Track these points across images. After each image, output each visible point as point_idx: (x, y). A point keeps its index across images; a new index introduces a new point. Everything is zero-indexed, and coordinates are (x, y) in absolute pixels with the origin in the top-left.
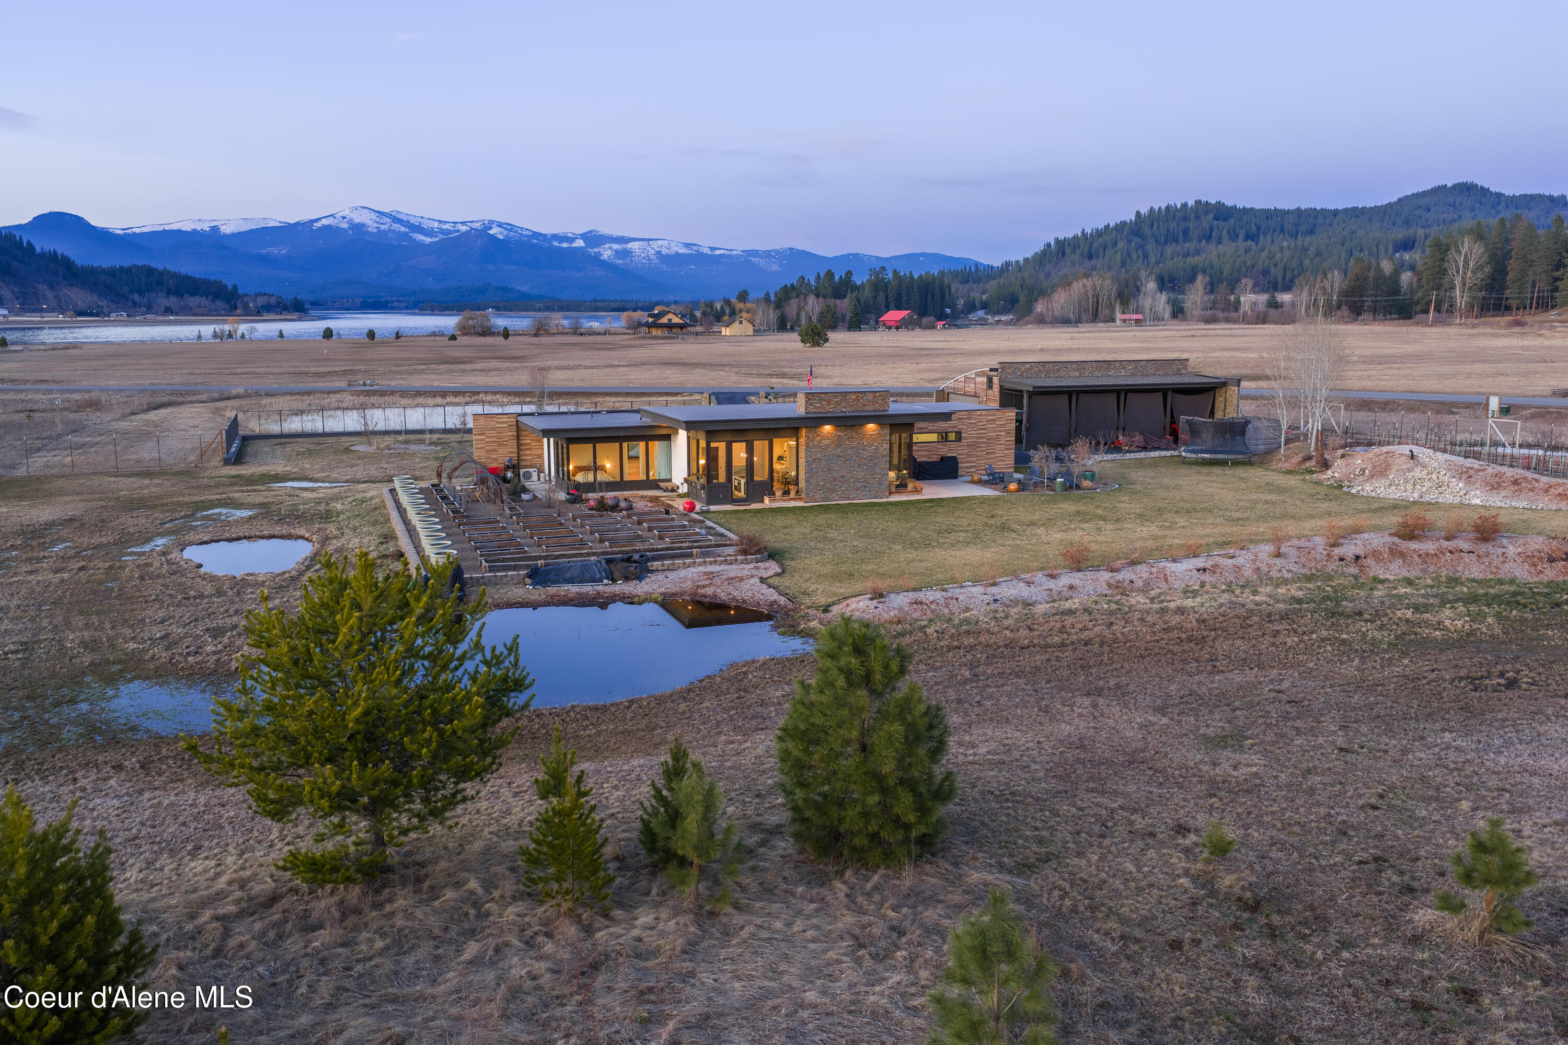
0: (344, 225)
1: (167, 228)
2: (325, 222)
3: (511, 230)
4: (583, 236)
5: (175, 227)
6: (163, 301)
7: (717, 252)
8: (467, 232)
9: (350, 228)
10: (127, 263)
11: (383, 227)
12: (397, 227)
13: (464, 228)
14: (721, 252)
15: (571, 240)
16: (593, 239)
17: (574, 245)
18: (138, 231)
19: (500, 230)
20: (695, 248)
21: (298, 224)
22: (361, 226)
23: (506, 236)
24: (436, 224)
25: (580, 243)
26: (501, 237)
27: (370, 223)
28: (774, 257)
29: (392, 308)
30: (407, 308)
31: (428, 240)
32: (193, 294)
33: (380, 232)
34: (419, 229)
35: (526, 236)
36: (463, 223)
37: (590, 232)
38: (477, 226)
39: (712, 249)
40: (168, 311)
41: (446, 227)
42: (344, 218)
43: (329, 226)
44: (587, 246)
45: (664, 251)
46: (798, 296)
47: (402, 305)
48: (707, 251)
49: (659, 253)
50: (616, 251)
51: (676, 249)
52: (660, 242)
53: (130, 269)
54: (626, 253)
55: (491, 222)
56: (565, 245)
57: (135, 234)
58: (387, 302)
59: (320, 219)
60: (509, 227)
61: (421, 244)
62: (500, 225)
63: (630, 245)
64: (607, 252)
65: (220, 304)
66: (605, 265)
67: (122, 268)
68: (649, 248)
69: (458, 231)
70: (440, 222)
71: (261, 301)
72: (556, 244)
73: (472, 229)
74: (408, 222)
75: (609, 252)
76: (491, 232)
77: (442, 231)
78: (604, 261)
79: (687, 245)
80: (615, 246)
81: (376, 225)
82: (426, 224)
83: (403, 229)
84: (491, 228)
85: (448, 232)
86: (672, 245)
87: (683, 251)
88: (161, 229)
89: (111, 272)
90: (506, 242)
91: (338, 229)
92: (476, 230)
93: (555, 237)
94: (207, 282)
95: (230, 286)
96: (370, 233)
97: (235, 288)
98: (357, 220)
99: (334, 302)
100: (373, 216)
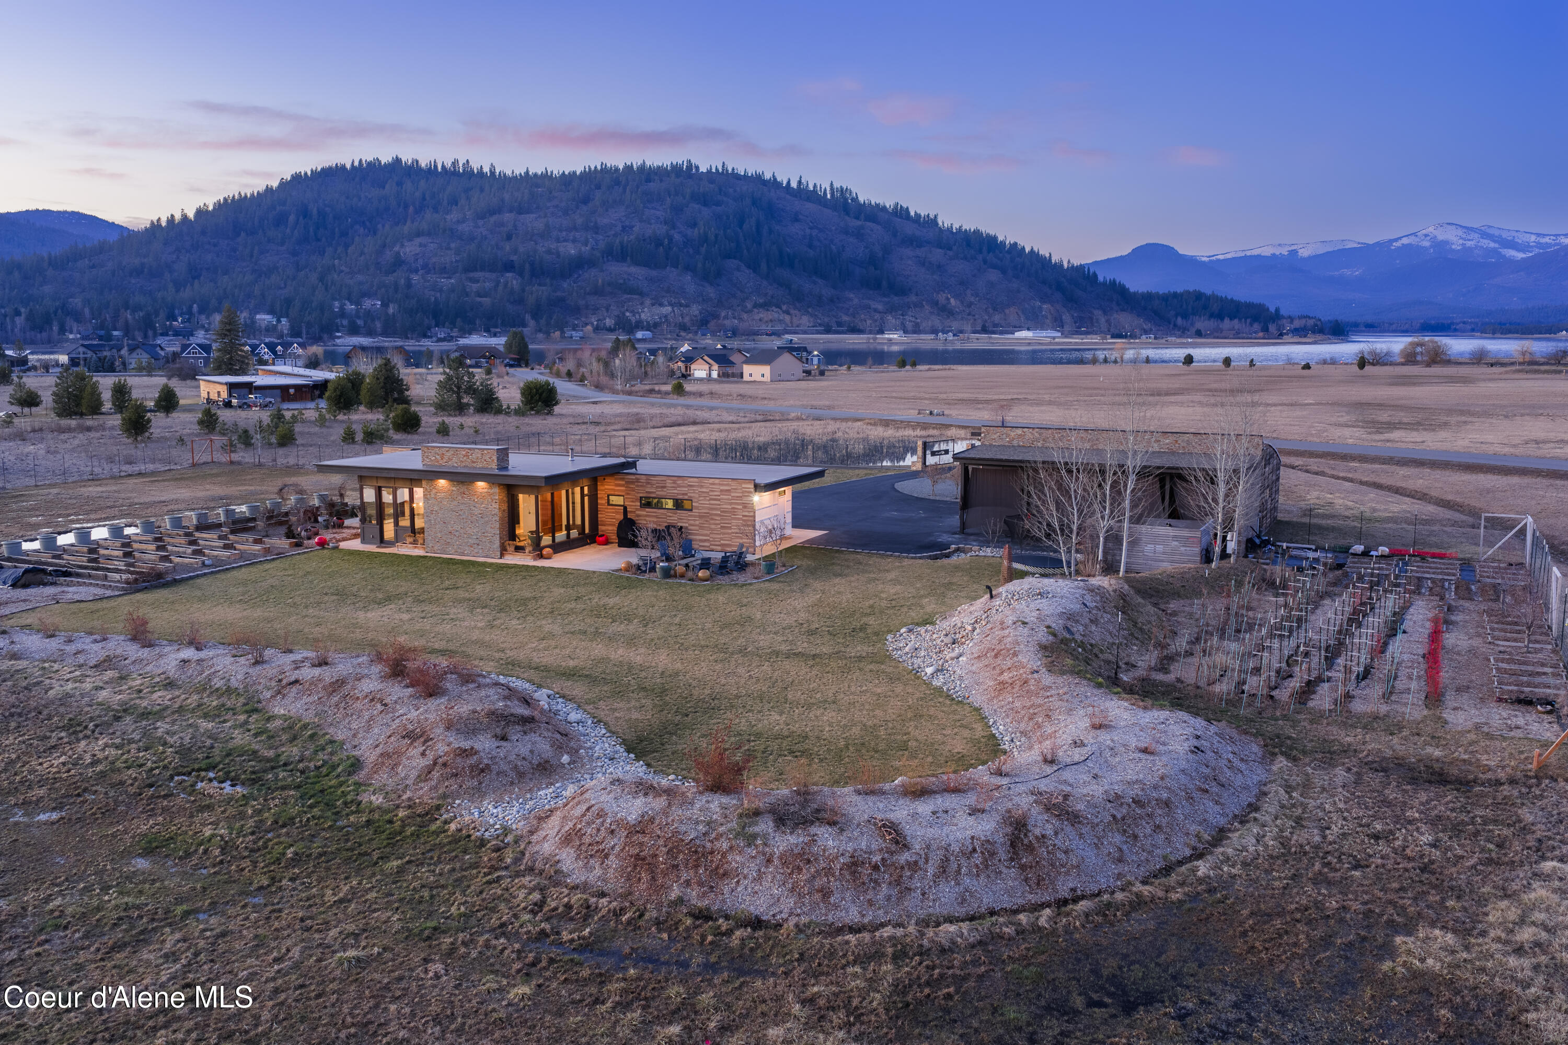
0: (1426, 244)
1: (1248, 253)
2: (1405, 241)
5: (1256, 252)
6: (1201, 324)
9: (1431, 246)
10: (1179, 290)
11: (1469, 244)
12: (1485, 242)
18: (1221, 257)
21: (1376, 244)
22: (1446, 242)
24: (1534, 238)
27: (1455, 239)
30: (1473, 330)
31: (1520, 256)
32: (1232, 318)
33: (1465, 249)
34: (1512, 244)
40: (1199, 334)
41: (1545, 240)
42: (1426, 235)
43: (1410, 245)
47: (1468, 327)
53: (1182, 295)
57: (1218, 260)
58: (1452, 323)
59: (1400, 238)
61: (1510, 261)
65: (1256, 326)
70: (1539, 235)
71: (1297, 324)
74: (1499, 236)
77: (1540, 245)
81: (1461, 242)
82: (1522, 239)
83: (1491, 245)
85: (1547, 246)
88: (1242, 254)
91: (1419, 248)
94: (1250, 306)
95: (1272, 309)
96: (1454, 250)
97: (1277, 310)
98: (1441, 237)
99: (1391, 324)
100: (1460, 232)
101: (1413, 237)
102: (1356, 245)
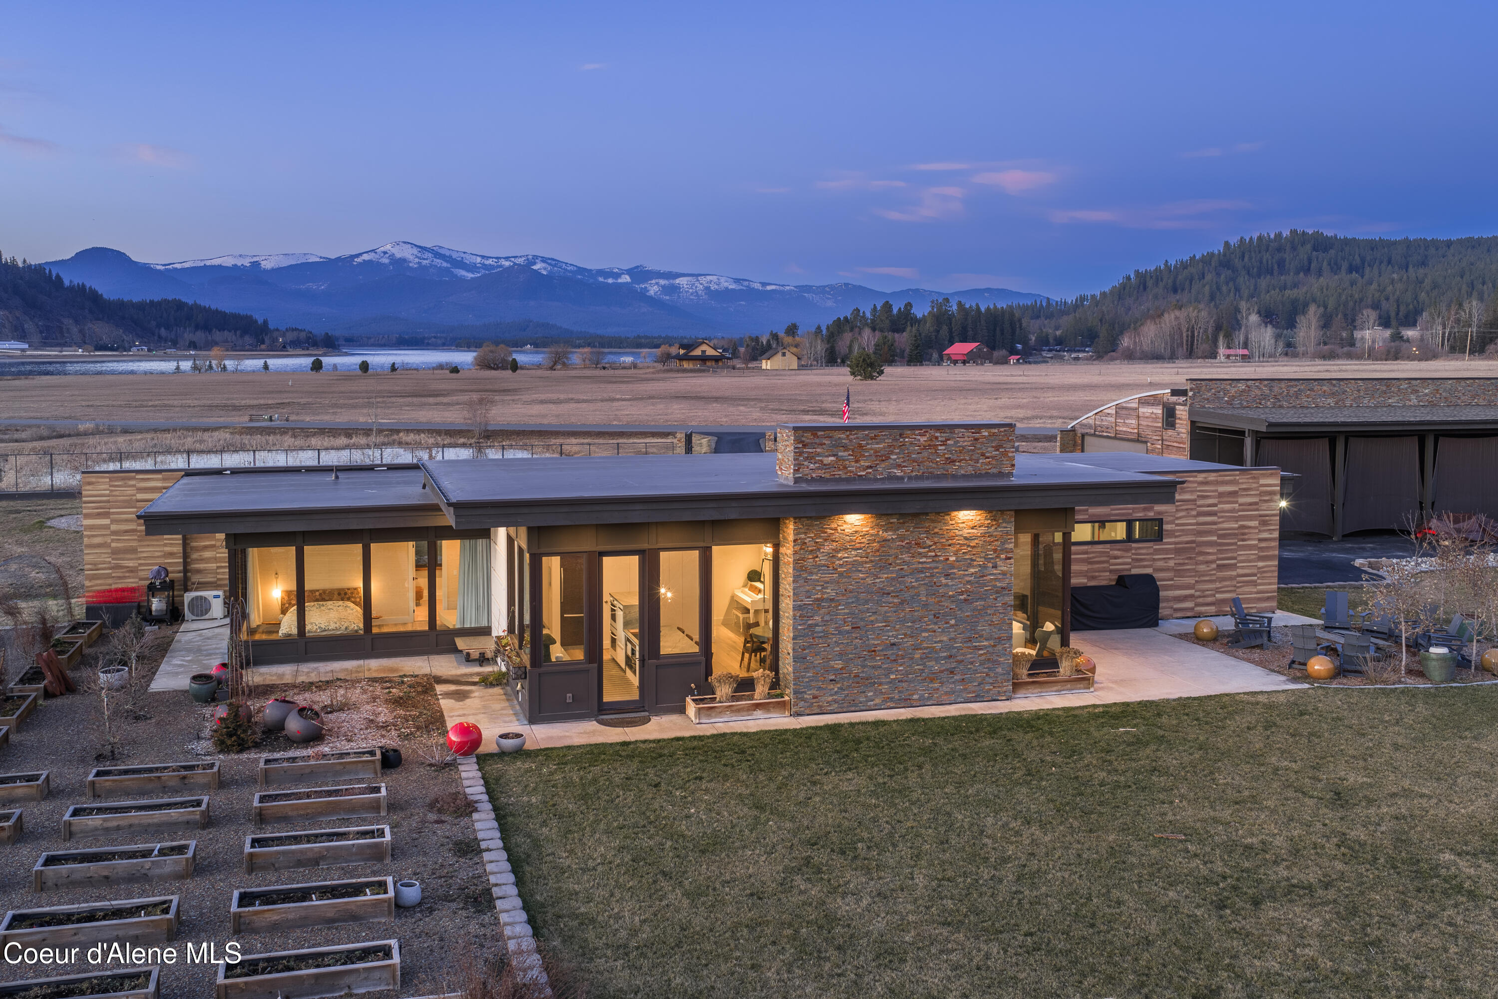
0: (385, 261)
1: (208, 263)
2: (366, 257)
3: (555, 266)
4: (629, 272)
5: (215, 262)
7: (769, 288)
8: (510, 267)
9: (390, 263)
10: (157, 298)
11: (424, 263)
12: (438, 262)
13: (507, 264)
14: (773, 287)
15: (617, 276)
16: (640, 274)
17: (620, 281)
18: (178, 266)
19: (544, 265)
20: (746, 283)
21: (339, 259)
22: (403, 260)
23: (550, 272)
24: (479, 259)
25: (626, 279)
26: (545, 273)
27: (411, 258)
28: (829, 293)
29: (428, 344)
30: (444, 344)
31: (470, 275)
32: (221, 329)
33: (421, 268)
34: (461, 264)
35: (571, 271)
36: (507, 258)
37: (637, 267)
38: (520, 261)
39: (764, 284)
41: (490, 262)
42: (385, 253)
43: (370, 261)
44: (632, 282)
45: (713, 287)
46: (852, 330)
47: (439, 342)
48: (757, 286)
49: (707, 289)
50: (663, 287)
51: (726, 284)
52: (709, 278)
53: (159, 303)
54: (674, 289)
55: (535, 257)
56: (610, 281)
57: (176, 269)
58: (426, 340)
59: (361, 254)
60: (553, 262)
61: (462, 280)
62: (544, 260)
63: (677, 281)
64: (653, 289)
65: (250, 337)
66: (653, 301)
67: (152, 302)
68: (697, 284)
69: (501, 266)
70: (483, 257)
71: (289, 335)
72: (601, 279)
73: (515, 264)
74: (450, 257)
75: (656, 288)
76: (535, 267)
77: (485, 267)
78: (651, 297)
79: (737, 281)
80: (662, 282)
81: (417, 260)
82: (469, 259)
83: (445, 265)
84: (535, 263)
85: (491, 267)
86: (722, 280)
87: (732, 286)
88: (202, 264)
89: (141, 307)
90: (550, 277)
91: (379, 264)
92: (519, 265)
93: (601, 272)
94: (236, 317)
95: (260, 321)
96: (411, 268)
97: (265, 322)
98: (398, 255)
99: (369, 338)
100: (415, 251)
101: (373, 254)
102: (318, 260)
